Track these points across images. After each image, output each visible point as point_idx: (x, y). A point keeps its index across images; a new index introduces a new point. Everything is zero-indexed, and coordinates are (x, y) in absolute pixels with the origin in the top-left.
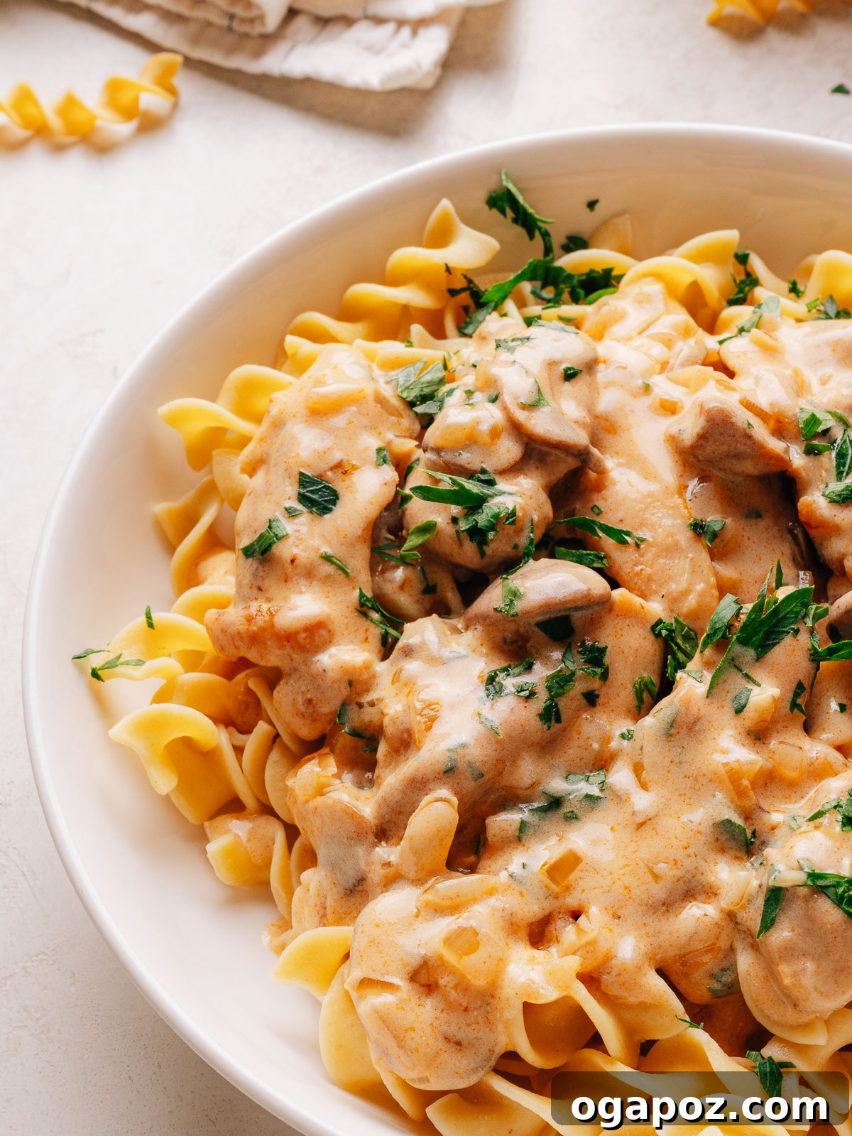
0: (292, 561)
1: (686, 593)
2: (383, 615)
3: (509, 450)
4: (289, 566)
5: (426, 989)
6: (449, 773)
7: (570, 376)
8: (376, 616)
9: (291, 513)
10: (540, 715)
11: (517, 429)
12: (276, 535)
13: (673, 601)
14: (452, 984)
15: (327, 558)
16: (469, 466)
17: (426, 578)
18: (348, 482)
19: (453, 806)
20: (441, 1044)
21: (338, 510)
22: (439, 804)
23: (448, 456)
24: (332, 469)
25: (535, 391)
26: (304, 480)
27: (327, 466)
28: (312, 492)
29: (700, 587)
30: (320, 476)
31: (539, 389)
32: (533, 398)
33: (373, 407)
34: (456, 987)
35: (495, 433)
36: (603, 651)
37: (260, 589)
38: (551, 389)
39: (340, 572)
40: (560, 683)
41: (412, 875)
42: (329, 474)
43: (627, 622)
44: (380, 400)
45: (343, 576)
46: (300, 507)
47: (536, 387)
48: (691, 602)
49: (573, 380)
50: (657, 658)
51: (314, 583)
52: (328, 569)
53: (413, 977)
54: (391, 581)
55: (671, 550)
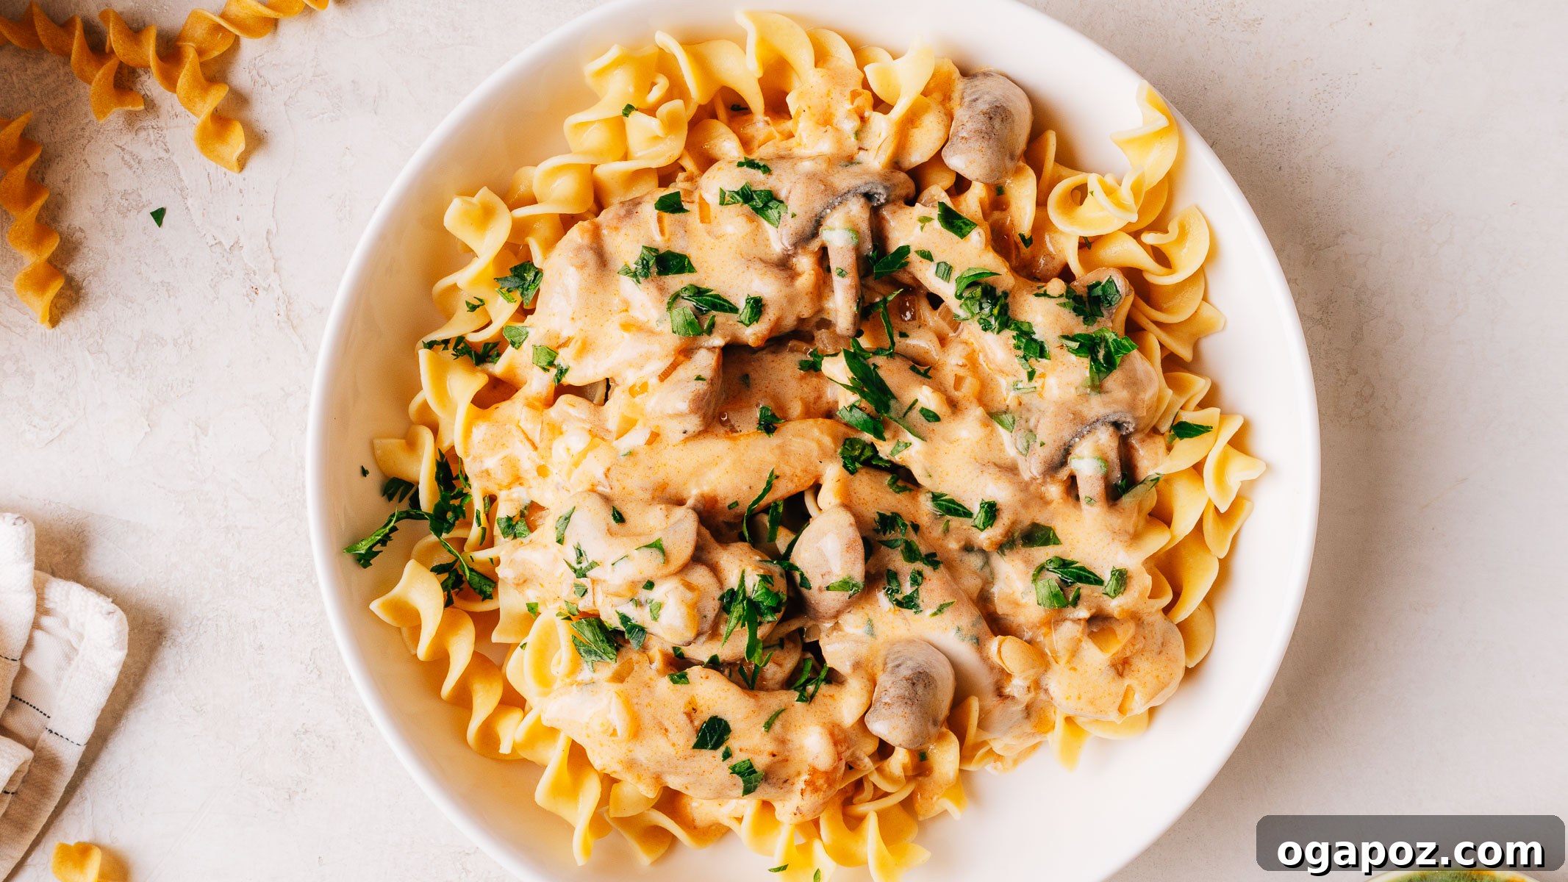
0: (774, 755)
1: (819, 443)
2: (808, 681)
3: (701, 576)
4: (776, 758)
5: (1127, 666)
6: (979, 643)
7: (619, 518)
8: (811, 688)
9: (727, 755)
10: (934, 569)
11: (685, 568)
12: (748, 769)
13: (825, 455)
14: (1132, 648)
15: (768, 726)
16: (717, 610)
17: (773, 646)
18: (704, 708)
19: (1004, 640)
20: (1163, 657)
21: (727, 717)
22: (1003, 650)
23: (706, 626)
24: (692, 722)
25: (648, 551)
26: (701, 744)
27: (689, 725)
28: (711, 739)
29: (816, 432)
30: (697, 732)
31: (645, 546)
32: (656, 552)
33: (629, 684)
34: (1133, 645)
35: (689, 587)
36: (882, 516)
37: (785, 782)
38: (640, 535)
39: (780, 716)
40: (911, 553)
41: (1042, 670)
42: (697, 723)
43: (853, 493)
44: (619, 678)
45: (783, 714)
46: (722, 749)
47: (645, 549)
48: (827, 441)
49: (624, 515)
50: (872, 472)
51: (789, 737)
52: (777, 727)
53: (1121, 675)
54: (775, 673)
55: (784, 452)
